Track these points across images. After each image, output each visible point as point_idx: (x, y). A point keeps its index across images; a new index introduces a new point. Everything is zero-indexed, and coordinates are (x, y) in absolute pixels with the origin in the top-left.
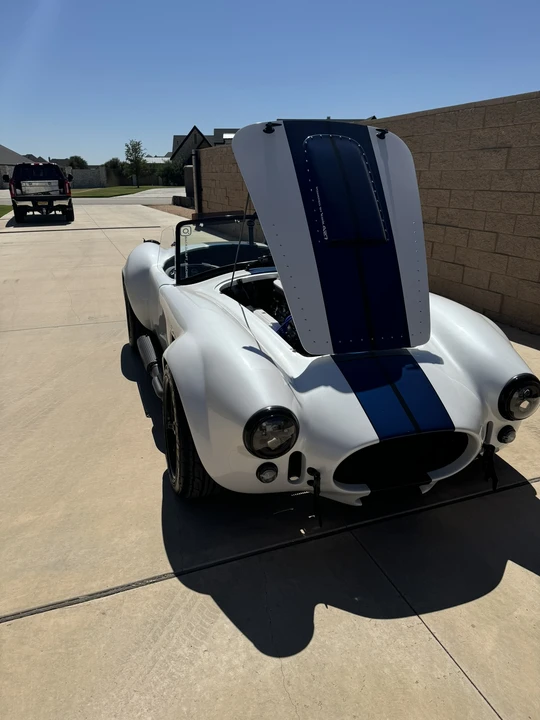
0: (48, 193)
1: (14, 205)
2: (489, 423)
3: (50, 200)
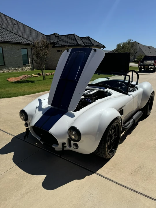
0: (150, 64)
1: (139, 67)
2: (69, 138)
3: (148, 66)
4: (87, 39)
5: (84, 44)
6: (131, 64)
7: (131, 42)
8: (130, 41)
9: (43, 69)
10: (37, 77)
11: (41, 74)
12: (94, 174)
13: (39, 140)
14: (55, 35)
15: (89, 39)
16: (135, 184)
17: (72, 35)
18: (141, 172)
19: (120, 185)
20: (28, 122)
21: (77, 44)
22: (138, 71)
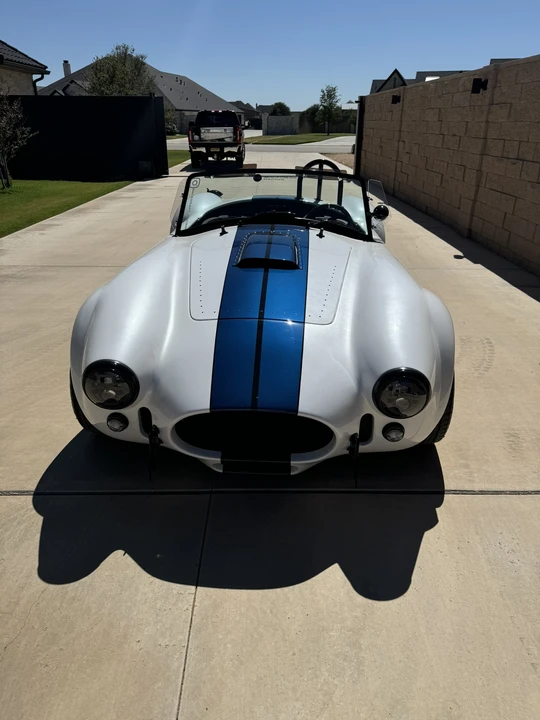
0: (223, 139)
1: (191, 151)
3: (222, 147)
8: (125, 53)
13: (218, 460)
20: (132, 410)
22: (189, 162)
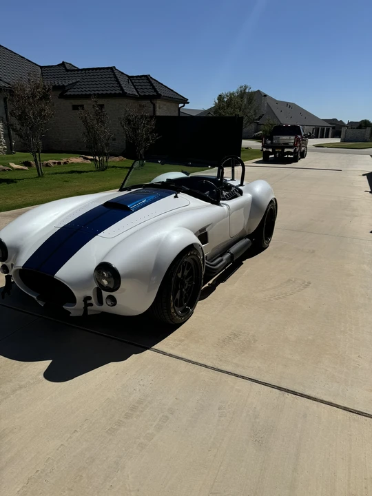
1: (262, 150)
2: (97, 288)
3: (283, 148)
4: (145, 81)
5: (138, 92)
6: (245, 143)
7: (247, 91)
8: (245, 90)
9: (37, 152)
10: (22, 169)
11: (33, 163)
12: (148, 351)
13: (35, 297)
14: (65, 67)
15: (150, 82)
16: (221, 360)
17: (108, 68)
18: (234, 341)
19: (194, 363)
20: (8, 264)
21: (121, 92)
22: (262, 159)
